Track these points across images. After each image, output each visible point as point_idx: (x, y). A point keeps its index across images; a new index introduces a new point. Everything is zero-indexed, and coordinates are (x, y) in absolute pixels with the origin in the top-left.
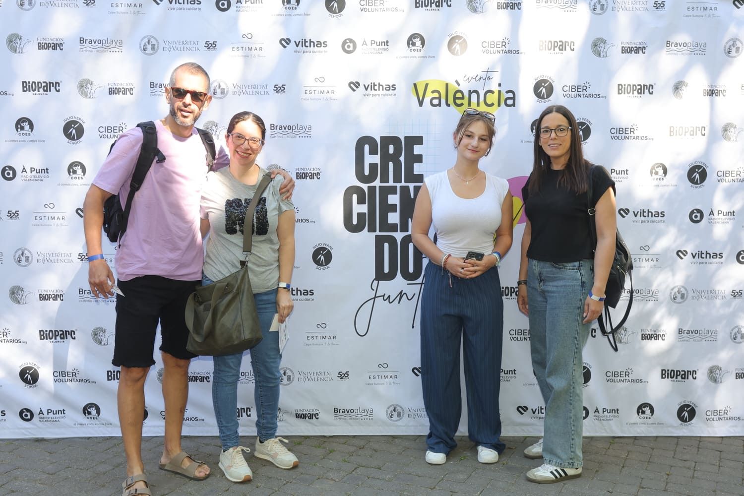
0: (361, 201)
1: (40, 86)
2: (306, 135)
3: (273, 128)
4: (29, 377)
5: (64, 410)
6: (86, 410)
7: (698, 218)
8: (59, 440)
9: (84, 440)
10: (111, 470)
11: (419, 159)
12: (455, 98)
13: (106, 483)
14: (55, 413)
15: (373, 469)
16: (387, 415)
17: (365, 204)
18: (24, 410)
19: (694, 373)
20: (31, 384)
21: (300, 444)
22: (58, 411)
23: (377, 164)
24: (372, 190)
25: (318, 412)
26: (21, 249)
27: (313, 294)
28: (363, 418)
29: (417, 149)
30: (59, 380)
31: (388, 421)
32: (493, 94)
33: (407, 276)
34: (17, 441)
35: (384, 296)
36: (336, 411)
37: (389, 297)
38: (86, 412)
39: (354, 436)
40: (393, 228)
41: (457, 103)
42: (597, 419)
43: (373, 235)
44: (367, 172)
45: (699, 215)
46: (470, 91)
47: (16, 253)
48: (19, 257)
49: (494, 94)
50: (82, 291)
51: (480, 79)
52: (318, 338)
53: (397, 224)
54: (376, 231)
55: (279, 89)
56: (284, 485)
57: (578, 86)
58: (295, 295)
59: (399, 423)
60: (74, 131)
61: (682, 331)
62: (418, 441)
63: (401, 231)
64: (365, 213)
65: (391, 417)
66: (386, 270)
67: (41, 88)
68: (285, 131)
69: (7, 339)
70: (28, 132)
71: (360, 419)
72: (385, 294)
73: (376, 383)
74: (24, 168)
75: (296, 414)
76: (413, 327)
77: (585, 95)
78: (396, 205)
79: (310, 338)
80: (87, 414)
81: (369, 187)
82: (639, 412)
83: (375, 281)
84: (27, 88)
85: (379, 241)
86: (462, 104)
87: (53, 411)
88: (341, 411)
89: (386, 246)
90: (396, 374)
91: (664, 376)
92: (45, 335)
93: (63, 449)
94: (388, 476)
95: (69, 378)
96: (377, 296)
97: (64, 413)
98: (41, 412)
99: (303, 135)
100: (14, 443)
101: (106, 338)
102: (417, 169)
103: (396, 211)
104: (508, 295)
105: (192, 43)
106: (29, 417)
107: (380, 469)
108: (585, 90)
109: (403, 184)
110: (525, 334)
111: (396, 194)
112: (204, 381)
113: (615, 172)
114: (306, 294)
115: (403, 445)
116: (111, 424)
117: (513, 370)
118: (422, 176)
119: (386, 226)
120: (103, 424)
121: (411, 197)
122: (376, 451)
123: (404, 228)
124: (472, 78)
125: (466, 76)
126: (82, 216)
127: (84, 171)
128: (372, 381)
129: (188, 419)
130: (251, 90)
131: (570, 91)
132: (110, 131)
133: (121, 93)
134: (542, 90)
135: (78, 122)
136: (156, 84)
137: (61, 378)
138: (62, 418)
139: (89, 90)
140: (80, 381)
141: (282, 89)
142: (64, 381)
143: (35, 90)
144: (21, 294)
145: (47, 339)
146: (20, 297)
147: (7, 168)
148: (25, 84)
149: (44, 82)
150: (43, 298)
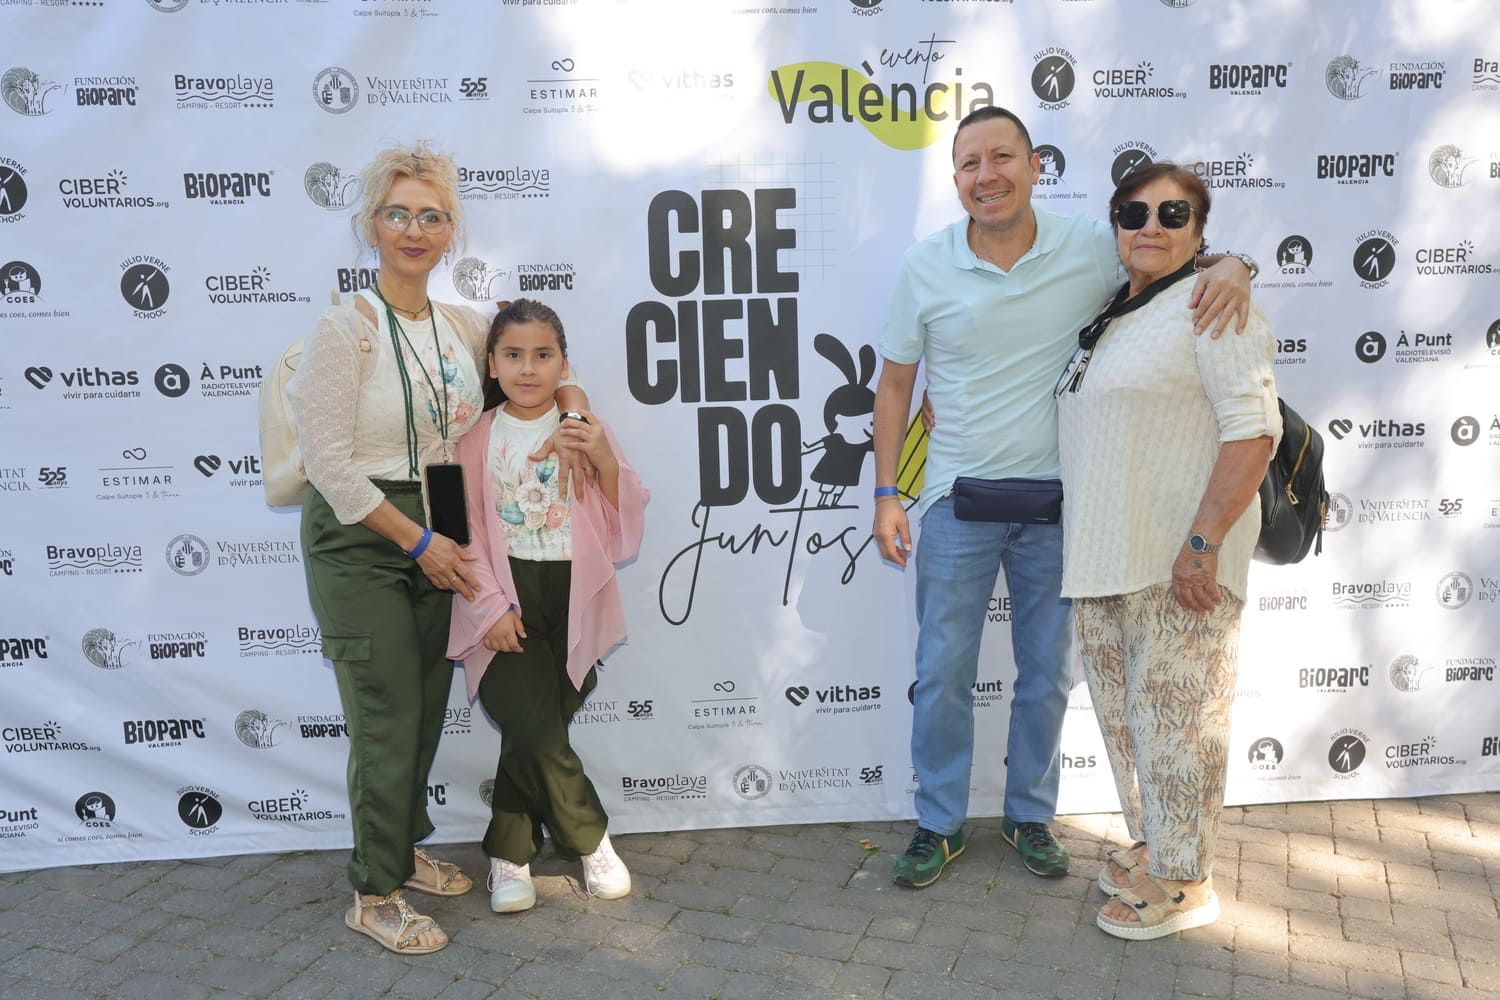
0: (664, 336)
2: (539, 192)
3: (462, 177)
5: (33, 811)
6: (83, 808)
7: (1375, 352)
8: (26, 874)
9: (83, 872)
10: (130, 949)
11: (788, 239)
12: (863, 103)
13: (111, 987)
14: (13, 817)
15: (710, 915)
16: (736, 787)
17: (674, 340)
19: (1364, 672)
23: (698, 252)
24: (687, 309)
28: (685, 795)
29: (783, 219)
30: (18, 748)
31: (737, 798)
32: (945, 91)
33: (769, 494)
35: (720, 538)
36: (627, 784)
37: (732, 539)
38: (84, 811)
39: (668, 833)
40: (736, 391)
41: (868, 112)
43: (694, 407)
44: (675, 271)
45: (1376, 345)
46: (894, 86)
49: (948, 92)
50: (55, 552)
51: (916, 58)
53: (744, 383)
54: (698, 400)
55: (472, 87)
56: (518, 968)
57: (1127, 72)
59: (760, 802)
61: (1339, 589)
62: (802, 838)
63: (752, 398)
64: (675, 361)
66: (725, 483)
68: (491, 183)
71: (680, 799)
72: (722, 534)
76: (785, 603)
77: (1140, 92)
78: (740, 342)
80: (85, 817)
81: (680, 304)
82: (1253, 756)
83: (700, 507)
85: (708, 422)
86: (878, 117)
87: (9, 814)
88: (638, 784)
89: (723, 430)
91: (1304, 682)
93: (32, 899)
94: (746, 934)
95: (39, 741)
96: (705, 538)
97: (34, 818)
99: (532, 191)
101: (116, 653)
102: (785, 261)
103: (741, 355)
107: (727, 913)
109: (755, 295)
111: (740, 316)
112: (339, 735)
115: (772, 849)
116: (140, 835)
117: (995, 682)
118: (795, 276)
119: (721, 388)
120: (125, 836)
121: (772, 323)
122: (717, 868)
123: (760, 392)
124: (899, 56)
125: (886, 50)
126: (40, 387)
127: (36, 283)
128: (703, 720)
129: (309, 816)
130: (410, 92)
131: (1110, 82)
132: (88, 190)
133: (106, 102)
134: (1050, 81)
135: (11, 171)
136: (190, 81)
137: (22, 742)
138: (32, 826)
139: (30, 96)
140: (65, 746)
141: (480, 87)
142: (28, 748)
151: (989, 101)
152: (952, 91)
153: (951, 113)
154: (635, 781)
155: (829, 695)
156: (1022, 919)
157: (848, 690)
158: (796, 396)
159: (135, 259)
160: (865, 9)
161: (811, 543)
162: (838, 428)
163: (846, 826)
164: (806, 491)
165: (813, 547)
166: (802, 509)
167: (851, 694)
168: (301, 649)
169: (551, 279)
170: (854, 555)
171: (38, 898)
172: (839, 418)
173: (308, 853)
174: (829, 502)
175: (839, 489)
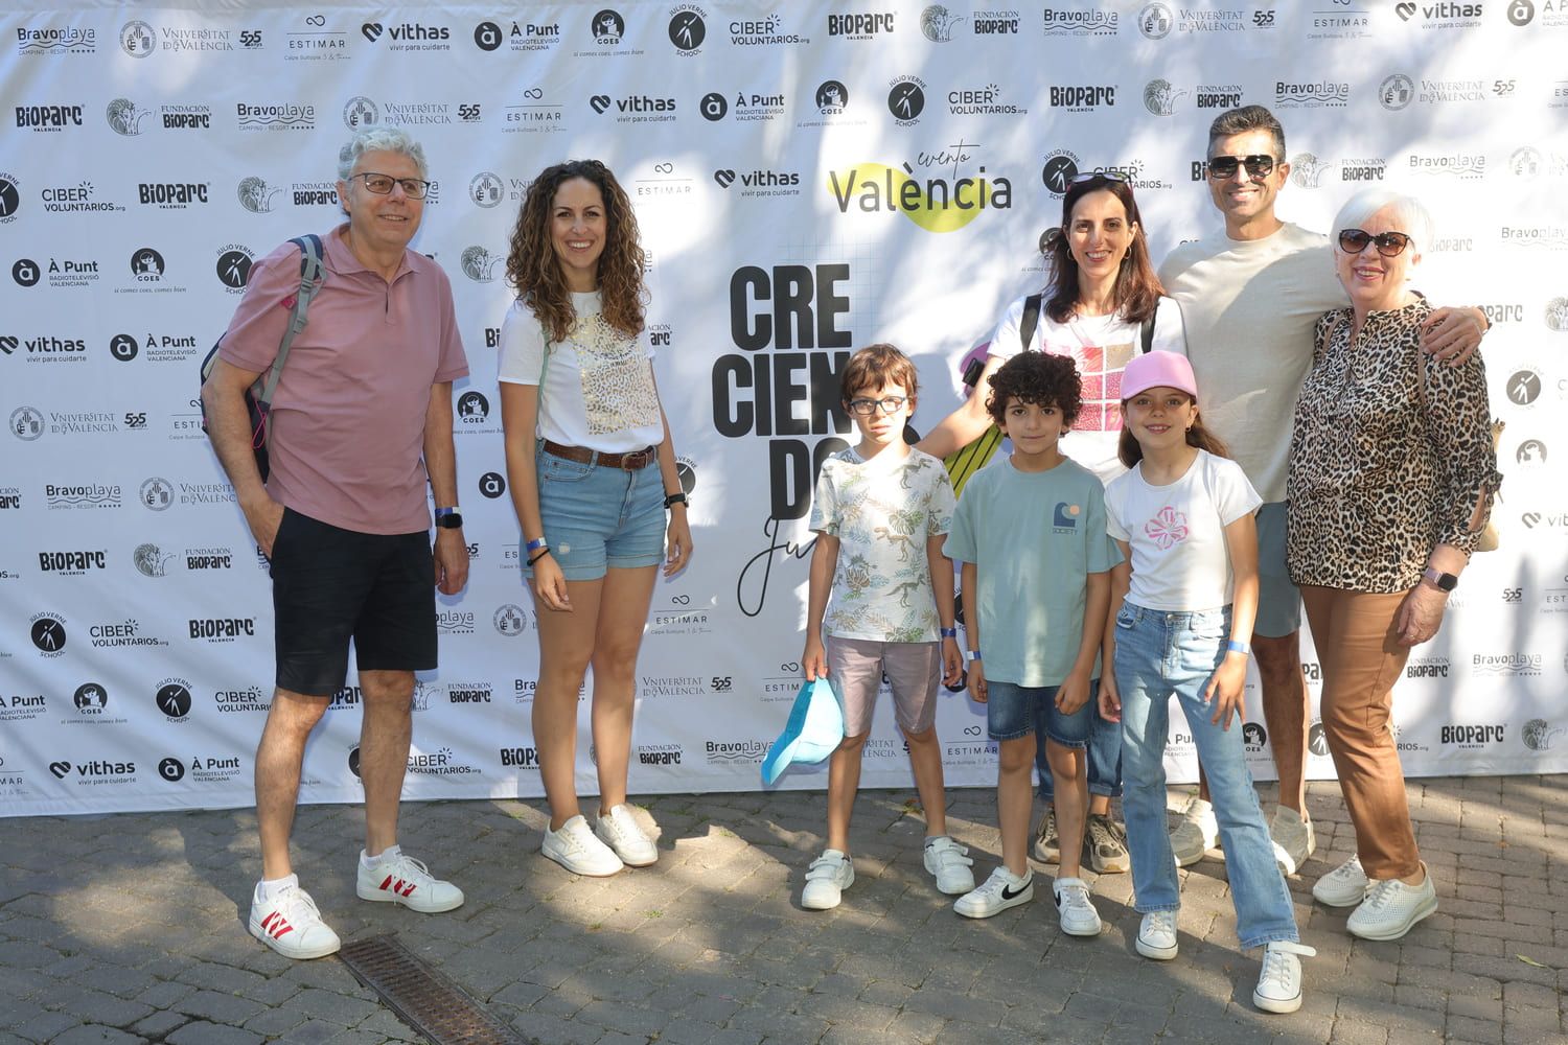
0: (743, 381)
1: (171, 192)
4: (174, 703)
5: (236, 760)
11: (843, 304)
12: (904, 195)
14: (221, 764)
17: (751, 385)
18: (167, 761)
20: (176, 715)
22: (227, 762)
23: (770, 316)
24: (762, 361)
25: (679, 751)
26: (152, 480)
28: (758, 759)
29: (840, 289)
32: (971, 185)
36: (710, 749)
41: (908, 203)
43: (766, 440)
44: (752, 330)
46: (930, 182)
47: (144, 486)
48: (150, 494)
49: (973, 186)
51: (948, 159)
52: (676, 621)
53: (807, 421)
54: (770, 434)
57: (1121, 168)
60: (236, 272)
63: (814, 433)
64: (751, 403)
66: (791, 501)
67: (173, 195)
69: (132, 637)
70: (155, 275)
71: (753, 762)
72: (789, 543)
73: (779, 698)
74: (151, 338)
75: (641, 755)
78: (804, 387)
79: (662, 621)
81: (755, 356)
83: (771, 521)
84: (148, 197)
85: (777, 452)
86: (916, 206)
87: (218, 762)
88: (719, 748)
89: (790, 458)
92: (199, 629)
95: (243, 703)
96: (775, 546)
97: (237, 766)
98: (197, 764)
100: (152, 818)
102: (841, 322)
103: (805, 398)
105: (436, 108)
106: (176, 773)
108: (1135, 173)
109: (816, 349)
111: (804, 367)
112: (480, 700)
116: (319, 782)
118: (848, 334)
119: (787, 424)
121: (830, 372)
123: (820, 428)
124: (932, 158)
125: (922, 154)
128: (772, 694)
129: (452, 770)
133: (313, 201)
134: (1058, 176)
137: (230, 703)
138: (236, 772)
140: (264, 707)
142: (234, 708)
143: (163, 200)
144: (155, 558)
145: (203, 636)
146: (154, 563)
147: (120, 339)
148: (144, 189)
149: (178, 186)
150: (195, 563)
151: (1008, 193)
152: (977, 185)
153: (977, 202)
154: (716, 746)
160: (905, 121)
168: (452, 630)
169: (653, 337)
173: (451, 801)
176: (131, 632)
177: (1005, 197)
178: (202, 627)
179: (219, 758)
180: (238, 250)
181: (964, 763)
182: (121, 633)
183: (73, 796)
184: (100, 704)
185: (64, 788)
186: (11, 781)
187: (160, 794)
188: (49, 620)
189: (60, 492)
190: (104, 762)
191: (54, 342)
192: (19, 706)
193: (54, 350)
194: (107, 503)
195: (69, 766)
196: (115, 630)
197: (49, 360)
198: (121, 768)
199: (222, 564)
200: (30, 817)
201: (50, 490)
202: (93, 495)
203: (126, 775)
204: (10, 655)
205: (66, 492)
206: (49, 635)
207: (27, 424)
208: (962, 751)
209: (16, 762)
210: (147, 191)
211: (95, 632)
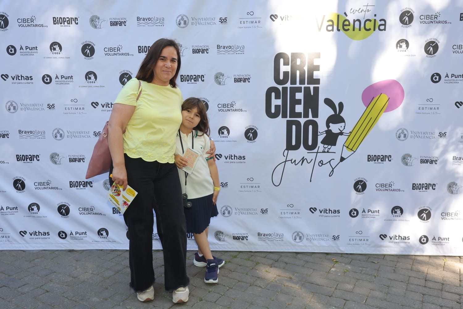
0: (277, 97)
1: (65, 20)
2: (241, 52)
3: (218, 48)
4: (64, 211)
5: (86, 232)
6: (99, 233)
8: (83, 251)
9: (99, 251)
10: (114, 275)
11: (317, 68)
12: (344, 25)
14: (80, 234)
15: (286, 278)
16: (292, 238)
17: (280, 99)
18: (61, 232)
20: (65, 216)
21: (235, 257)
22: (82, 233)
23: (289, 72)
24: (285, 89)
25: (247, 235)
26: (57, 129)
27: (245, 159)
28: (277, 240)
29: (316, 62)
30: (83, 214)
31: (293, 242)
32: (370, 22)
33: (307, 147)
34: (57, 252)
35: (291, 160)
36: (259, 235)
37: (295, 161)
38: (100, 233)
39: (271, 252)
40: (299, 115)
41: (345, 28)
42: (434, 244)
43: (285, 120)
44: (281, 77)
46: (354, 20)
47: (54, 131)
48: (56, 134)
51: (362, 11)
52: (248, 187)
53: (301, 113)
54: (287, 117)
55: (223, 20)
57: (431, 15)
58: (233, 159)
59: (300, 244)
60: (88, 51)
62: (313, 256)
63: (304, 117)
64: (280, 105)
65: (295, 239)
66: (294, 143)
67: (65, 22)
68: (227, 49)
69: (49, 187)
70: (58, 52)
71: (275, 241)
72: (292, 159)
73: (286, 217)
74: (57, 76)
75: (233, 237)
76: (311, 181)
77: (435, 22)
78: (300, 100)
79: (243, 187)
80: (100, 235)
81: (282, 87)
83: (286, 150)
84: (56, 22)
85: (289, 124)
86: (348, 30)
88: (263, 235)
89: (294, 127)
90: (299, 211)
92: (73, 185)
93: (85, 258)
94: (298, 285)
95: (88, 212)
96: (287, 160)
97: (86, 234)
98: (71, 233)
99: (239, 52)
100: (55, 252)
102: (316, 75)
103: (300, 104)
104: (376, 160)
106: (64, 236)
107: (291, 278)
108: (436, 18)
109: (306, 85)
110: (386, 186)
111: (301, 92)
113: (454, 77)
114: (240, 158)
115: (304, 259)
116: (115, 242)
117: (377, 210)
118: (319, 80)
119: (294, 114)
120: (110, 242)
121: (311, 94)
122: (287, 264)
123: (306, 115)
124: (356, 10)
125: (352, 9)
126: (95, 108)
127: (96, 77)
128: (283, 216)
130: (204, 22)
131: (425, 18)
132: (112, 51)
133: (118, 25)
134: (406, 18)
135: (91, 45)
136: (141, 18)
138: (85, 237)
139: (97, 23)
140: (96, 214)
141: (225, 20)
142: (85, 213)
143: (61, 23)
144: (57, 158)
145: (74, 187)
146: (57, 160)
147: (46, 76)
148: (55, 19)
149: (67, 18)
150: (71, 160)
151: (385, 25)
152: (373, 22)
153: (372, 28)
154: (261, 234)
155: (323, 211)
156: (387, 288)
157: (329, 210)
158: (317, 117)
159: (123, 71)
161: (320, 163)
162: (330, 127)
163: (327, 254)
164: (319, 147)
165: (320, 165)
166: (317, 153)
167: (330, 212)
169: (244, 79)
170: (333, 168)
171: (87, 258)
172: (331, 124)
174: (326, 151)
175: (329, 147)
176: (49, 184)
177: (384, 26)
178: (74, 184)
179: (80, 231)
180: (89, 43)
181: (355, 244)
182: (45, 185)
183: (27, 243)
184: (37, 210)
185: (25, 240)
186: (6, 237)
187: (58, 244)
188: (20, 179)
189: (24, 132)
190: (39, 231)
191: (22, 77)
192: (9, 210)
193: (22, 80)
194: (41, 137)
195: (26, 232)
196: (43, 184)
197: (20, 83)
198: (45, 234)
199: (82, 161)
200: (13, 250)
201: (20, 132)
202: (35, 134)
203: (46, 236)
204: (5, 192)
205: (26, 132)
206: (19, 185)
207: (12, 107)
208: (355, 240)
209: (7, 230)
210: (56, 20)
211: (36, 184)
